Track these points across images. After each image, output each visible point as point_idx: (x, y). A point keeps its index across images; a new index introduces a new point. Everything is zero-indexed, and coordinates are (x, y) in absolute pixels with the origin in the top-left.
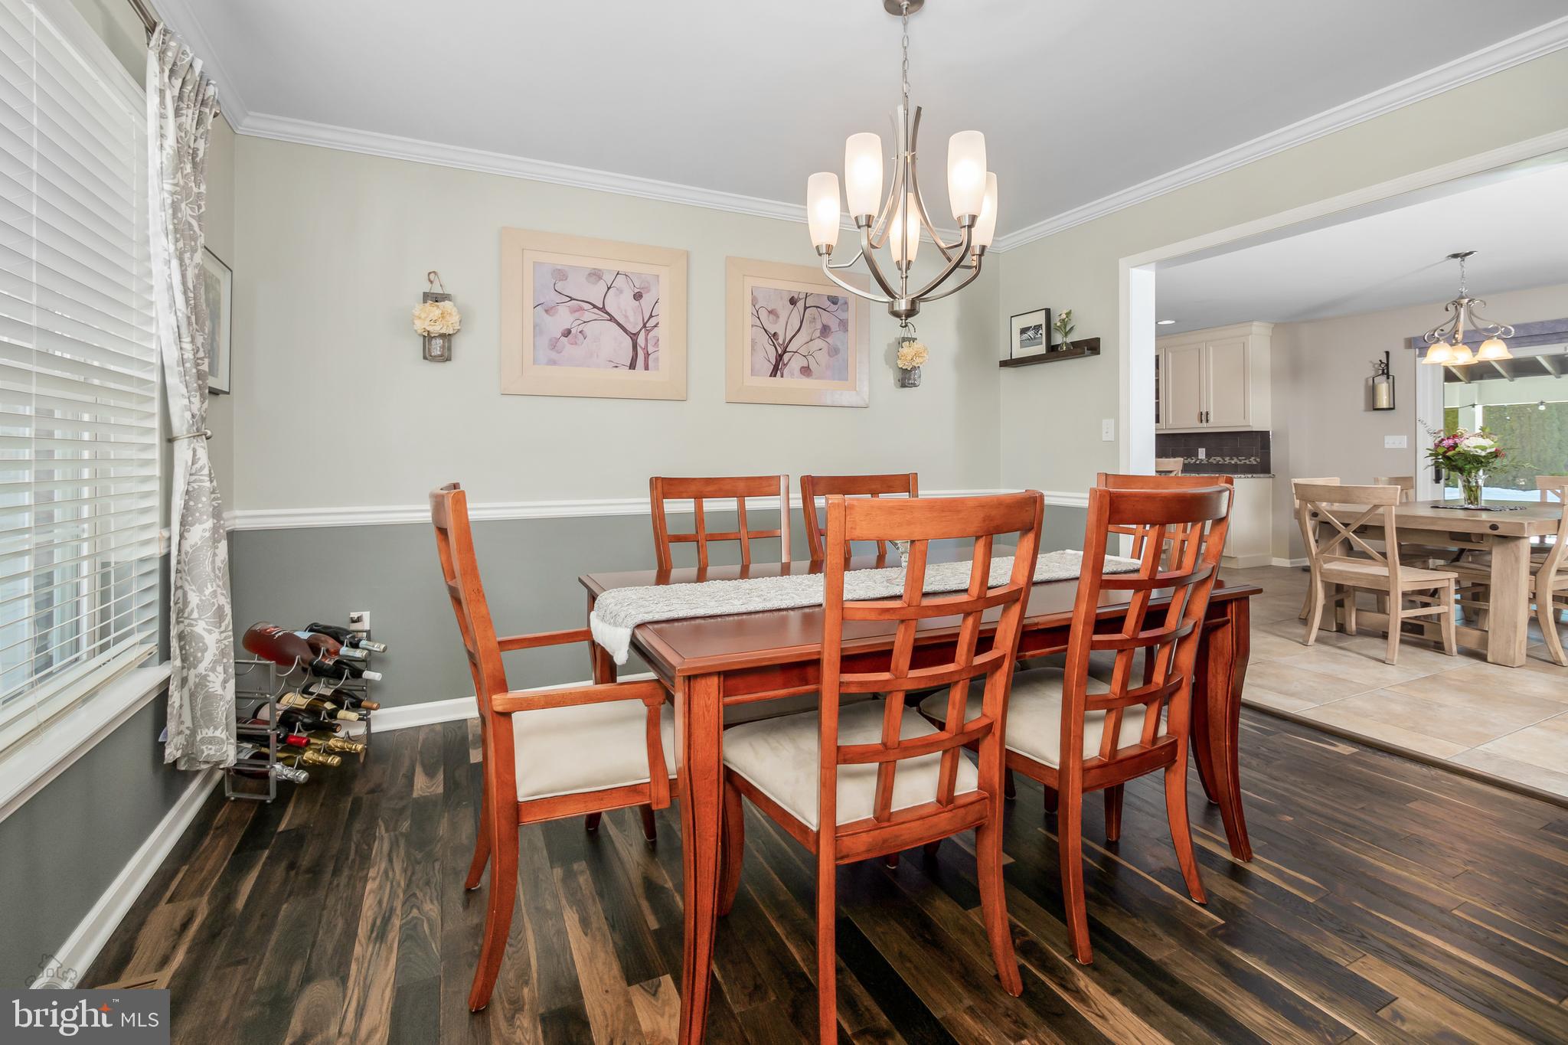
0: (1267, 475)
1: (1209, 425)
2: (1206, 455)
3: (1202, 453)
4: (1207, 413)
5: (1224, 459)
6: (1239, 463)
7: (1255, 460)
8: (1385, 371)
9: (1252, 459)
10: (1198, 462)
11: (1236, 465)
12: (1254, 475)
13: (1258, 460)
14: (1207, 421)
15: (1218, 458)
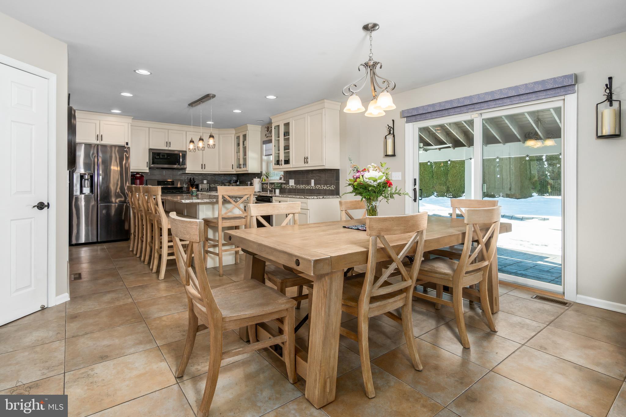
2: (315, 184)
3: (313, 182)
4: (307, 158)
5: (321, 186)
6: (327, 189)
7: (333, 187)
8: (392, 132)
10: (311, 188)
12: (325, 197)
14: (307, 163)
15: (319, 186)
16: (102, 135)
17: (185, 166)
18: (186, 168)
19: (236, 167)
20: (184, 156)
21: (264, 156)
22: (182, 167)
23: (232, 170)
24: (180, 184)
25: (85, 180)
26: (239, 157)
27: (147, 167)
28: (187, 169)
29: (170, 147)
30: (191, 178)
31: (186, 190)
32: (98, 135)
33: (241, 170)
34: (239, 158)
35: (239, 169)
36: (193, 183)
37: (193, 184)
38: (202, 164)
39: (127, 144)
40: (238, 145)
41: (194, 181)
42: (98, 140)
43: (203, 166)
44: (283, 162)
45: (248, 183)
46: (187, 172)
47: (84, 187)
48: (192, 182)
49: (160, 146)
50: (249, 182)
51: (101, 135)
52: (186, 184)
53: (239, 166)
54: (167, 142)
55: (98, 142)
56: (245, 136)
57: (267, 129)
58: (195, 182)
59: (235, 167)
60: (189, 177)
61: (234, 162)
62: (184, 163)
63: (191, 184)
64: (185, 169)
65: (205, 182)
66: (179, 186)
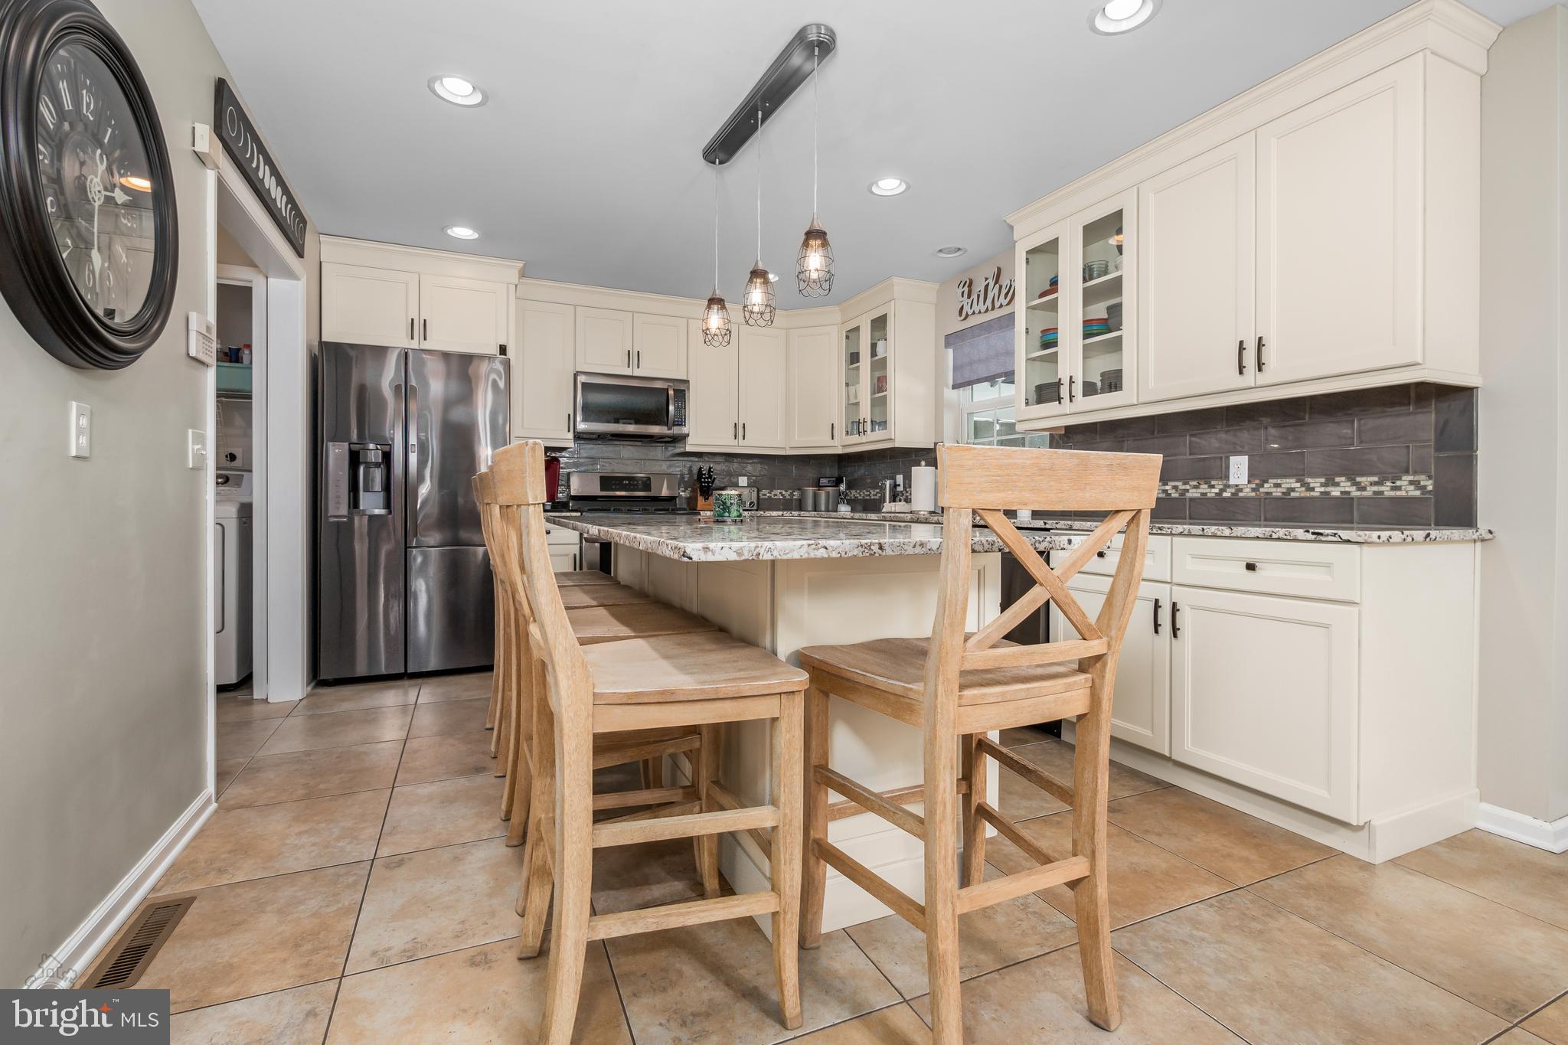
0: (1470, 533)
1: (1263, 379)
2: (1252, 476)
3: (1239, 469)
4: (1260, 344)
5: (1304, 484)
6: (1355, 493)
9: (1404, 481)
10: (1226, 494)
11: (1346, 500)
12: (1434, 533)
13: (1430, 485)
14: (1260, 366)
16: (425, 320)
17: (685, 430)
18: (688, 435)
19: (844, 433)
20: (681, 395)
21: (947, 386)
22: (676, 430)
23: (831, 443)
24: (668, 488)
25: (368, 465)
26: (856, 397)
27: (569, 431)
28: (690, 440)
29: (638, 367)
30: (701, 468)
31: (685, 506)
32: (412, 320)
33: (863, 439)
34: (852, 401)
35: (855, 439)
36: (708, 483)
37: (709, 487)
38: (736, 424)
39: (503, 350)
40: (854, 358)
41: (710, 477)
42: (412, 338)
43: (739, 430)
44: (1078, 389)
45: (885, 485)
46: (689, 449)
47: (366, 490)
48: (705, 482)
49: (608, 361)
50: (888, 483)
51: (422, 322)
52: (686, 489)
53: (856, 426)
54: (629, 351)
55: (414, 344)
56: (880, 324)
57: (966, 289)
58: (713, 482)
59: (840, 431)
60: (696, 464)
61: (837, 415)
62: (681, 422)
63: (701, 487)
64: (682, 438)
65: (743, 481)
66: (665, 492)
